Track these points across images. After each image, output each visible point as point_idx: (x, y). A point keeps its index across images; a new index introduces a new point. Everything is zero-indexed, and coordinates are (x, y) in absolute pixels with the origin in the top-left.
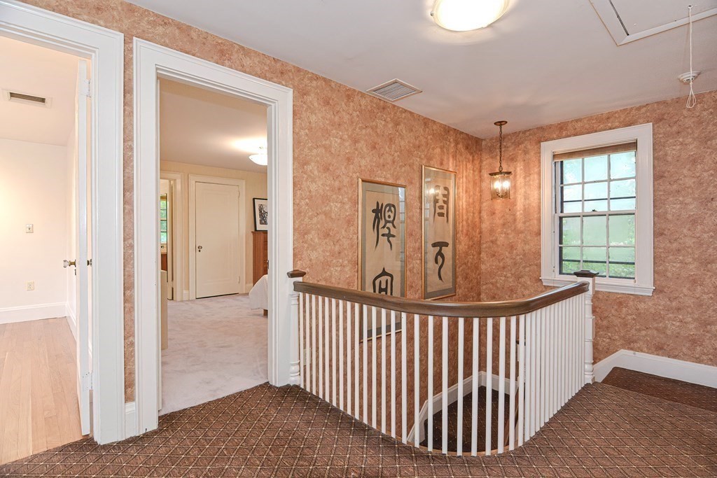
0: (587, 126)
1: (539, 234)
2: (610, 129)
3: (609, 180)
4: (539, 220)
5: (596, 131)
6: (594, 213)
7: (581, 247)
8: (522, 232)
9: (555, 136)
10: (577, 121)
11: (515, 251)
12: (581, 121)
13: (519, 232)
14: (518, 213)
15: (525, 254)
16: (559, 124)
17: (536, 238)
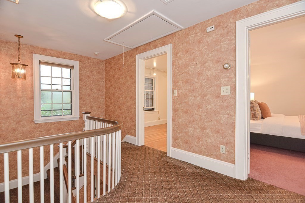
0: (56, 54)
1: (32, 98)
2: (65, 58)
3: (62, 78)
4: (32, 92)
5: (59, 58)
6: (57, 90)
7: (52, 104)
8: (20, 98)
9: (40, 53)
10: (51, 50)
11: (16, 108)
12: (53, 51)
13: (19, 97)
14: (18, 87)
15: (23, 109)
16: (43, 48)
17: (30, 101)
